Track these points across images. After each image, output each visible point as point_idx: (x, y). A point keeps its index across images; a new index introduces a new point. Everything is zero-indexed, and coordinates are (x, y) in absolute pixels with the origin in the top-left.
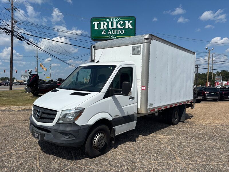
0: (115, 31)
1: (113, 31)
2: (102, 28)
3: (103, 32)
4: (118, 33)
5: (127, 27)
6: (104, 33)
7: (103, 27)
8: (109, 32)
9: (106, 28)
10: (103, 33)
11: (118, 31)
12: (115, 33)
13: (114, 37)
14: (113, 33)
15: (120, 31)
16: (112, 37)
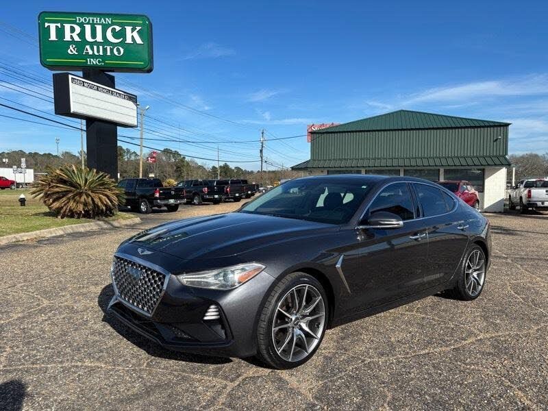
0: (101, 47)
1: (95, 47)
2: (67, 38)
3: (71, 48)
4: (109, 54)
5: (129, 40)
6: (75, 52)
7: (72, 37)
8: (87, 50)
9: (77, 39)
10: (72, 50)
11: (108, 47)
12: (101, 53)
13: (99, 62)
14: (96, 53)
15: (113, 49)
16: (95, 62)
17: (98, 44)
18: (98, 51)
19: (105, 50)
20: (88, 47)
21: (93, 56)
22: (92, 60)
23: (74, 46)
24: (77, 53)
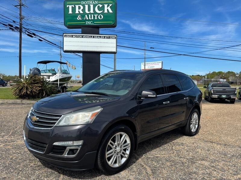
0: (92, 15)
1: (90, 15)
3: (79, 17)
4: (96, 18)
6: (80, 19)
8: (86, 17)
9: (81, 12)
10: (79, 18)
11: (96, 15)
12: (92, 18)
13: (91, 23)
14: (90, 19)
15: (98, 16)
18: (91, 18)
19: (94, 17)
20: (86, 16)
21: (89, 20)
22: (88, 22)
23: (80, 16)
24: (81, 19)
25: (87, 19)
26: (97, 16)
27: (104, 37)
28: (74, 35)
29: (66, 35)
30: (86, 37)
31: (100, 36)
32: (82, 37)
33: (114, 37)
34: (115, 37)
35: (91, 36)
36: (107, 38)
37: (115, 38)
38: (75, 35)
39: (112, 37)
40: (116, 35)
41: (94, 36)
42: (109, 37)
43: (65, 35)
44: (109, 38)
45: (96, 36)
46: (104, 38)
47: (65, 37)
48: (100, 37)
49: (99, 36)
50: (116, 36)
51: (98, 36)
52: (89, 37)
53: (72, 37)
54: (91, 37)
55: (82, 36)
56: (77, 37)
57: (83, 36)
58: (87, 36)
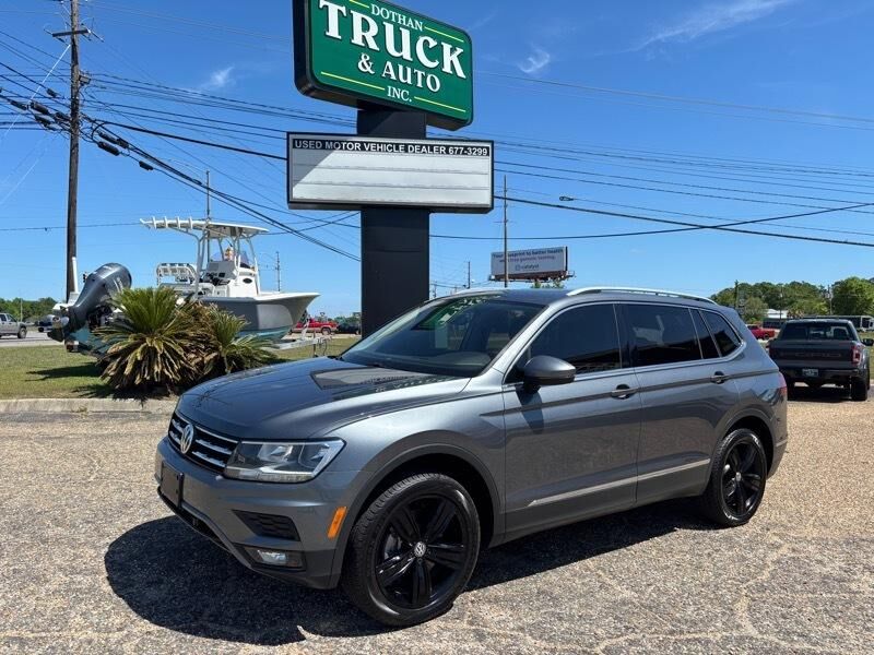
0: (409, 70)
1: (401, 67)
2: (357, 39)
3: (364, 60)
4: (420, 85)
5: (447, 69)
6: (369, 69)
7: (364, 39)
9: (373, 45)
10: (364, 65)
11: (420, 74)
12: (409, 81)
16: (397, 94)
17: (405, 63)
18: (405, 77)
19: (414, 76)
20: (389, 64)
21: (397, 83)
23: (368, 58)
24: (372, 72)
25: (393, 77)
26: (424, 78)
27: (447, 147)
28: (329, 141)
29: (298, 140)
30: (378, 148)
31: (432, 147)
32: (363, 149)
33: (482, 148)
34: (488, 148)
35: (397, 145)
36: (458, 153)
37: (488, 154)
38: (333, 142)
39: (477, 147)
40: (492, 142)
41: (406, 145)
42: (466, 148)
43: (294, 140)
44: (463, 153)
45: (414, 145)
46: (447, 152)
47: (294, 147)
48: (432, 150)
49: (426, 146)
50: (489, 145)
51: (422, 145)
52: (390, 148)
53: (324, 148)
54: (397, 148)
55: (362, 143)
56: (341, 149)
57: (367, 143)
58: (380, 144)
